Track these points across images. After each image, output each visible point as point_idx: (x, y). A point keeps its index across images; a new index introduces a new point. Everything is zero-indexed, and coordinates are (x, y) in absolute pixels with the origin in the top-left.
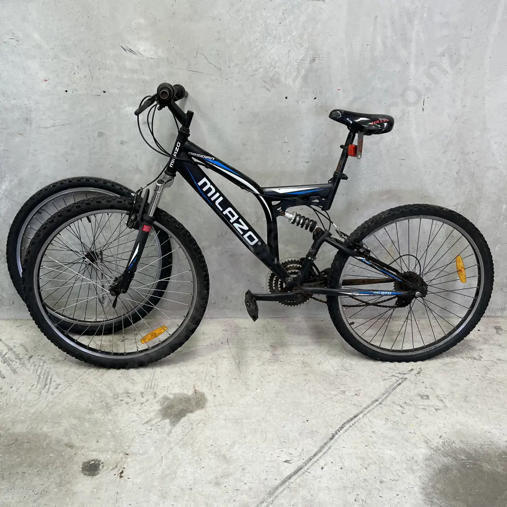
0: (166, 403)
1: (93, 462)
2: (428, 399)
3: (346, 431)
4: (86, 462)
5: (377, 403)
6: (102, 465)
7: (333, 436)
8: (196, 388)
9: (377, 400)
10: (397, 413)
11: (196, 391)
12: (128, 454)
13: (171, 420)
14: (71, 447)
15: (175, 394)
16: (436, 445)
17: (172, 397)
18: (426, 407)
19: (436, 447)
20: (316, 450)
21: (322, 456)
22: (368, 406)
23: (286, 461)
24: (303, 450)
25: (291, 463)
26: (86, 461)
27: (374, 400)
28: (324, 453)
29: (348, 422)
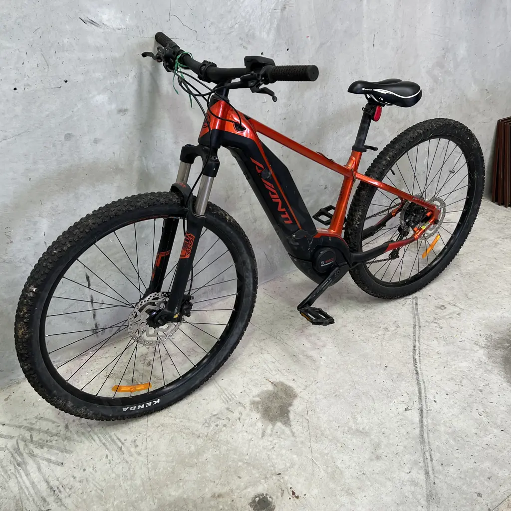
0: (260, 407)
1: (258, 499)
2: (445, 308)
3: (420, 362)
4: (251, 503)
5: (417, 327)
6: (268, 496)
7: (417, 371)
8: (270, 380)
9: (415, 326)
10: (437, 329)
11: (273, 383)
12: (280, 474)
14: (219, 496)
15: (259, 395)
16: (484, 343)
17: (257, 399)
18: (451, 316)
19: (485, 344)
20: (416, 389)
21: (425, 391)
22: (414, 333)
23: (406, 410)
24: (408, 394)
25: (411, 410)
26: (250, 501)
27: (413, 326)
28: (425, 389)
29: (414, 353)
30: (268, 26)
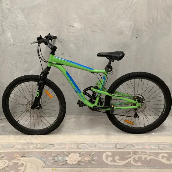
30: (129, 30)
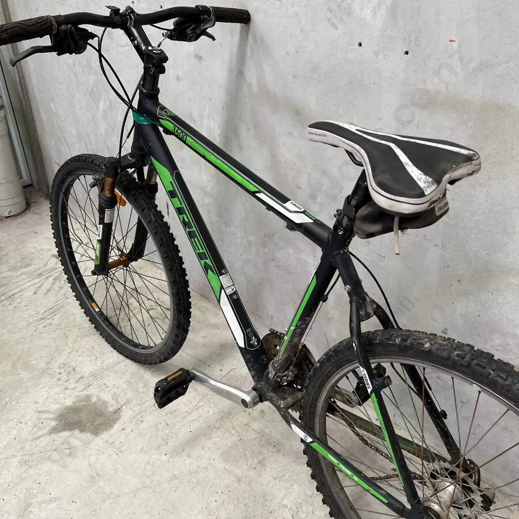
0: (81, 403)
11: (119, 409)
13: (57, 425)
15: (101, 400)
